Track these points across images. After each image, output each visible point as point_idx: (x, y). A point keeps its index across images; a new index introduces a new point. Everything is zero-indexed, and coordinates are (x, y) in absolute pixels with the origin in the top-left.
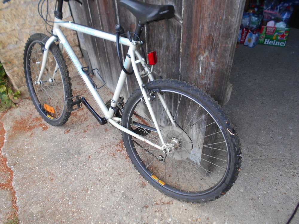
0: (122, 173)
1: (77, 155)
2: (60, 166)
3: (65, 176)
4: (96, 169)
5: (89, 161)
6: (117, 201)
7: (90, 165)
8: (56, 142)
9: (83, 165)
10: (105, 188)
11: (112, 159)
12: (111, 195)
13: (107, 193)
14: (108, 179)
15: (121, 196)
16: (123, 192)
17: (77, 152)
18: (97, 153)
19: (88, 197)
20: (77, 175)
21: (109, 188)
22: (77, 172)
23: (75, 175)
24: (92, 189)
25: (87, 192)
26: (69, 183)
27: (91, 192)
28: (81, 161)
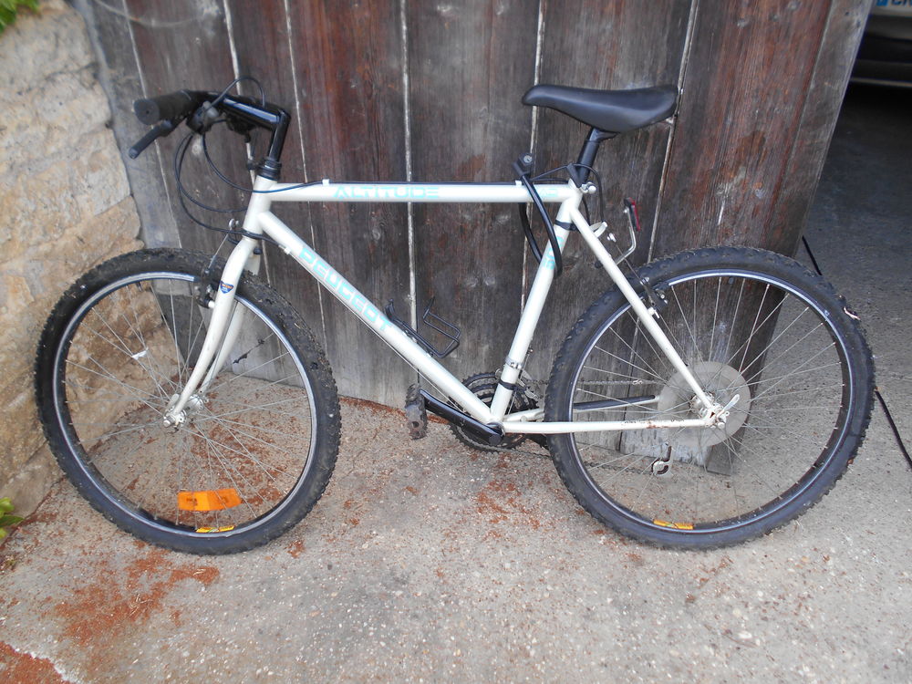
0: (563, 562)
1: (397, 588)
2: (383, 644)
3: (424, 657)
4: (492, 591)
5: (450, 582)
6: (619, 627)
7: (465, 591)
8: (292, 591)
9: (446, 602)
10: (561, 617)
11: (504, 548)
12: (591, 624)
13: (578, 625)
14: (546, 595)
15: (614, 611)
16: (609, 600)
17: (389, 582)
18: (449, 556)
19: (542, 666)
20: (456, 634)
21: (571, 613)
22: (446, 628)
23: (453, 638)
24: (534, 641)
25: (527, 655)
26: (454, 666)
27: (536, 650)
28: (430, 596)
